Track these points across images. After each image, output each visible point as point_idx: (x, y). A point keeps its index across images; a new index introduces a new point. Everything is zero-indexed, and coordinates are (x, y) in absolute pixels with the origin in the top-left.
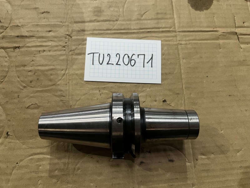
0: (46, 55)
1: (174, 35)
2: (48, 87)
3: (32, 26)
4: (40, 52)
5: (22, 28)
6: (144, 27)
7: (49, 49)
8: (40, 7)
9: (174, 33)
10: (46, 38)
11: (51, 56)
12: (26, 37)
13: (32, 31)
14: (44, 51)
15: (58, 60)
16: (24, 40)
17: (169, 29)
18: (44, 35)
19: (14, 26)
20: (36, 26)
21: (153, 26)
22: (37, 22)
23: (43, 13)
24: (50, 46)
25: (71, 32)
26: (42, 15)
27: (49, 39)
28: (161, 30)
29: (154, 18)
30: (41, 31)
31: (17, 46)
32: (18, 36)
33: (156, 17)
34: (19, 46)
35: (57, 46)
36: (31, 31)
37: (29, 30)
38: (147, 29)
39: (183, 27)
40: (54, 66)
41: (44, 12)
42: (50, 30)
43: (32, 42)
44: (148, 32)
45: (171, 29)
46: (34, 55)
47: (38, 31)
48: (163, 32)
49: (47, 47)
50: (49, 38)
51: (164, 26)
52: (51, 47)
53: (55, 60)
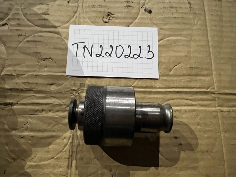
0: (45, 117)
1: (213, 98)
2: (44, 161)
3: (30, 76)
4: (38, 112)
5: (16, 78)
6: (172, 85)
7: (49, 108)
8: (41, 52)
9: (213, 95)
10: (46, 94)
11: (51, 118)
12: (22, 91)
13: (29, 83)
14: (43, 110)
15: (61, 124)
16: (18, 94)
17: (205, 90)
18: (44, 89)
19: (7, 75)
20: (34, 76)
21: (185, 85)
22: (37, 72)
23: (45, 60)
24: (50, 105)
25: (79, 87)
26: (44, 63)
27: (51, 95)
28: (195, 90)
29: (187, 74)
30: (41, 84)
31: (10, 103)
32: (11, 89)
33: (189, 72)
34: (12, 103)
35: (60, 105)
36: (27, 82)
37: (25, 82)
38: (177, 88)
39: (224, 88)
40: (54, 131)
41: (47, 59)
42: (53, 82)
43: (29, 98)
44: (178, 92)
45: (208, 90)
46: (30, 116)
47: (37, 83)
48: (197, 93)
49: (47, 106)
50: (51, 93)
51: (199, 85)
52: (52, 106)
53: (56, 124)
